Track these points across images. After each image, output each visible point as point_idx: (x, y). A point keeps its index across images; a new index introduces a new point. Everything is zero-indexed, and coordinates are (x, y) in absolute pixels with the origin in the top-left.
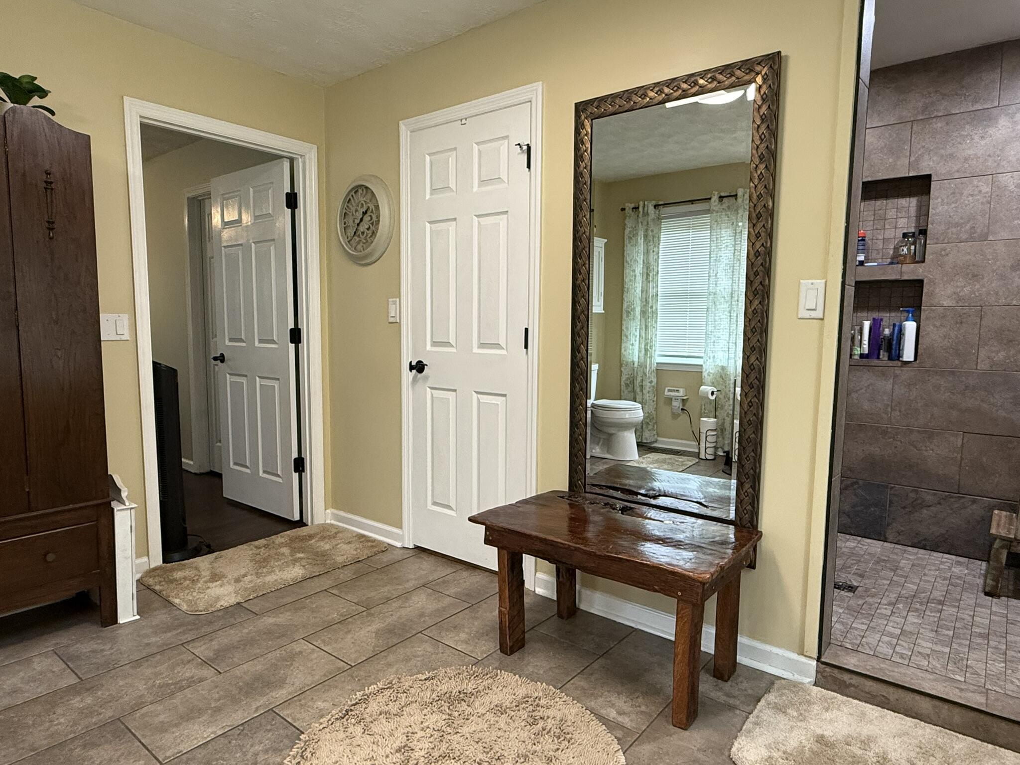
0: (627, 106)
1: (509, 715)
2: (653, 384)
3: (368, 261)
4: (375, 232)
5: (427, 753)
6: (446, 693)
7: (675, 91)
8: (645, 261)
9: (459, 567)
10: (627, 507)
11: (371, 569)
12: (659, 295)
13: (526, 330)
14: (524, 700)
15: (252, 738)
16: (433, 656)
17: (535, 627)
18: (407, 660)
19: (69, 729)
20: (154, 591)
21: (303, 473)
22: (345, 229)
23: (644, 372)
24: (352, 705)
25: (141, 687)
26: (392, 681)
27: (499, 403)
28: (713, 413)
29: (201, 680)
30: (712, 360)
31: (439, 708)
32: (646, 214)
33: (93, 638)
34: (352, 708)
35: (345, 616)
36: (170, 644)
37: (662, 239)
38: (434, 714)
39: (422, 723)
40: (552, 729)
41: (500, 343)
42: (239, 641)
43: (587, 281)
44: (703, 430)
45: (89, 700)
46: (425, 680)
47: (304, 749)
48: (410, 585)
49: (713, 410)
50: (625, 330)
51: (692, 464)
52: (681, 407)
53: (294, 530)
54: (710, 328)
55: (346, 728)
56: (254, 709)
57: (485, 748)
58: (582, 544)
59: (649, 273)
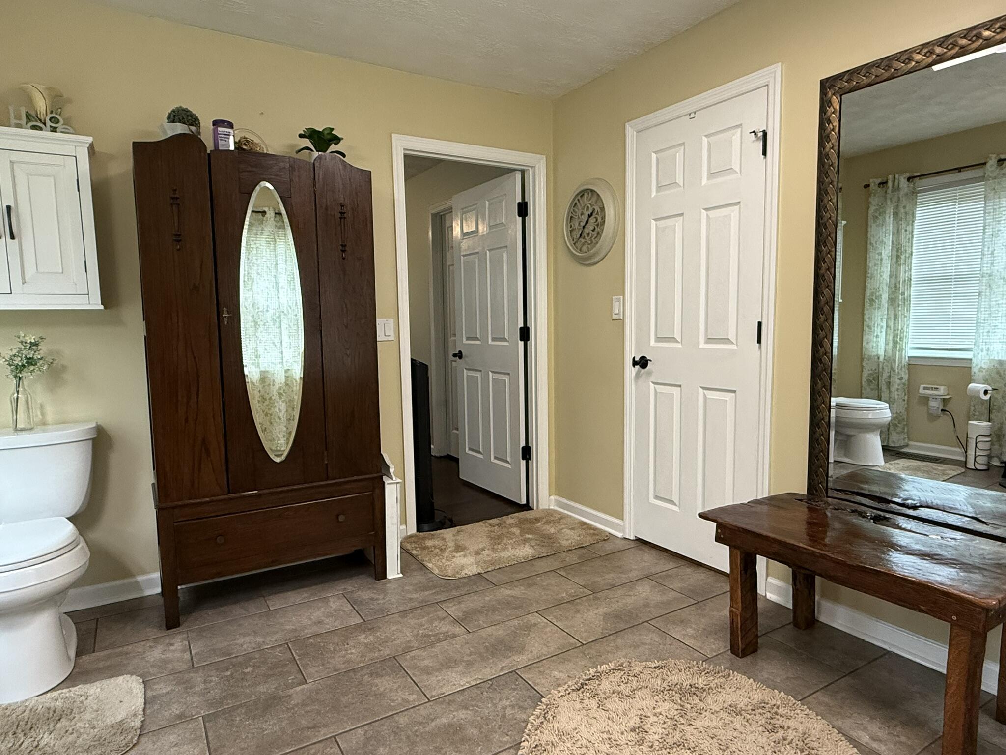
0: (887, 75)
1: (744, 718)
2: (903, 381)
3: (593, 261)
4: (600, 233)
5: (661, 738)
6: (677, 684)
7: (950, 50)
8: (895, 242)
9: (683, 562)
10: (880, 516)
11: (594, 556)
12: (913, 279)
13: (760, 324)
14: (761, 705)
15: (500, 693)
16: (661, 646)
17: (768, 632)
18: (636, 647)
19: (359, 659)
20: (411, 555)
21: (530, 461)
22: (571, 231)
23: (891, 367)
24: (586, 680)
25: (408, 634)
26: (623, 663)
27: (728, 399)
28: (986, 416)
29: (455, 636)
30: (985, 352)
31: (671, 697)
32: (896, 189)
33: (370, 588)
34: (587, 682)
35: (574, 596)
36: (429, 601)
37: (917, 215)
38: (666, 703)
39: (654, 708)
40: (794, 741)
41: (729, 338)
42: (482, 607)
43: (833, 269)
44: (972, 435)
45: (371, 638)
46: (655, 668)
47: (546, 711)
48: (634, 575)
49: (986, 412)
50: (867, 320)
51: (956, 474)
52: (941, 408)
53: (522, 513)
54: (983, 316)
55: (582, 700)
56: (500, 668)
57: (720, 745)
58: (828, 551)
59: (900, 254)
